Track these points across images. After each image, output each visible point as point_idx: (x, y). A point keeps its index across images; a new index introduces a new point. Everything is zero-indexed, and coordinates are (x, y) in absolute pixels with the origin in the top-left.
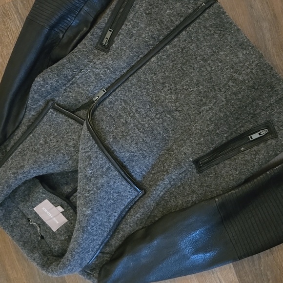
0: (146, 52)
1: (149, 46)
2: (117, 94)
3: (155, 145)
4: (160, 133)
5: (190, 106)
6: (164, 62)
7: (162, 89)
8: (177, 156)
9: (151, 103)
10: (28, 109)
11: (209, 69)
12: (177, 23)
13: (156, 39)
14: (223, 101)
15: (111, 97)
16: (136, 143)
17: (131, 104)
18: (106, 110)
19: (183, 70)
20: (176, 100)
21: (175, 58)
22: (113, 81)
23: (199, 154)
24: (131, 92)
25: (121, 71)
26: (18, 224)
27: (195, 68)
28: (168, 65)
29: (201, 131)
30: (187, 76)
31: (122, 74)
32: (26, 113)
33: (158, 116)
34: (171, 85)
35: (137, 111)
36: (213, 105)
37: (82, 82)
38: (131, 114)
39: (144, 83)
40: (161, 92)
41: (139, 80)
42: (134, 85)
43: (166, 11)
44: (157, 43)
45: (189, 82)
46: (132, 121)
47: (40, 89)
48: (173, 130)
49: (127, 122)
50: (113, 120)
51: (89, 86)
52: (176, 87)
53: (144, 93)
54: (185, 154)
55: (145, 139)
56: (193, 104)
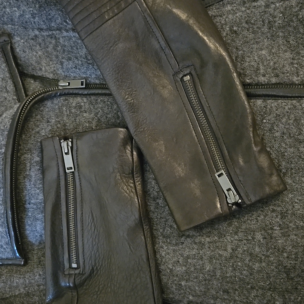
2: (97, 103)
12: (262, 79)
14: (226, 250)
18: (64, 112)
36: (209, 243)
37: (65, 46)
43: (262, 50)
47: (5, 7)
51: (69, 59)
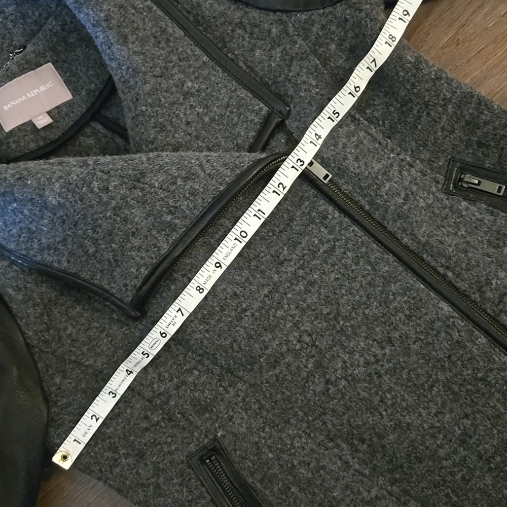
0: (463, 285)
1: (480, 290)
3: (235, 341)
4: (266, 348)
5: (344, 414)
6: (443, 335)
7: (375, 340)
8: (222, 400)
9: (335, 318)
10: (284, 17)
11: (442, 453)
13: (501, 307)
15: (337, 214)
16: (235, 294)
17: (327, 268)
19: (432, 387)
20: (353, 380)
21: (459, 363)
22: (376, 215)
23: (236, 451)
24: (357, 264)
25: (404, 230)
26: (10, 25)
27: (440, 417)
28: (437, 347)
29: (290, 450)
30: (419, 397)
31: (399, 236)
32: (271, 14)
33: (307, 339)
34: (389, 361)
35: (312, 283)
38: (301, 272)
39: (382, 292)
40: (366, 338)
41: (388, 280)
42: (373, 268)
44: (489, 311)
45: (404, 404)
46: (285, 276)
48: (277, 380)
49: (281, 263)
50: (282, 227)
52: (386, 373)
53: (357, 297)
54: (231, 419)
55: (248, 313)
56: (348, 421)
